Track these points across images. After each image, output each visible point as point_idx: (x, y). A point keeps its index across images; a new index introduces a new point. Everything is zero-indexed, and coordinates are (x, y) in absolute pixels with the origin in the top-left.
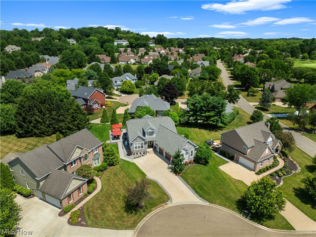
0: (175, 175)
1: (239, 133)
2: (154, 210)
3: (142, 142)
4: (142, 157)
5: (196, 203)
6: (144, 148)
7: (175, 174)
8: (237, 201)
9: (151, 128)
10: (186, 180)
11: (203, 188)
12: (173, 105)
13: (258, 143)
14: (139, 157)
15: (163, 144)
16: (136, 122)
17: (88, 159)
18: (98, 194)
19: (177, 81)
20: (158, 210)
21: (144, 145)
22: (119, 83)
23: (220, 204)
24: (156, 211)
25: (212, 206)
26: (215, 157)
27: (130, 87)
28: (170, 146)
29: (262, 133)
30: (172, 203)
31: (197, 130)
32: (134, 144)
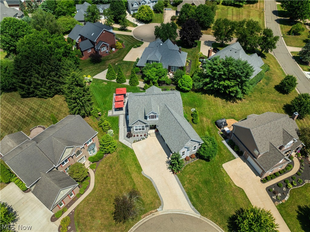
1: (253, 135)
2: (143, 218)
3: (143, 125)
4: (142, 141)
5: (187, 213)
6: (145, 130)
7: (173, 172)
8: (230, 218)
10: (182, 181)
11: (198, 195)
12: (194, 47)
13: (274, 150)
14: (139, 141)
17: (81, 153)
18: (89, 195)
19: (203, 10)
20: (147, 218)
21: (145, 128)
22: (136, 6)
23: (212, 219)
24: (145, 219)
25: (203, 220)
27: (147, 15)
28: (171, 139)
29: (283, 133)
30: (162, 210)
32: (134, 127)
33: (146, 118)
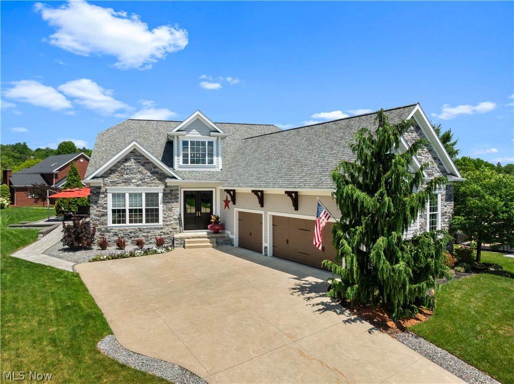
3: (152, 190)
6: (161, 222)
9: (198, 123)
14: (122, 256)
21: (161, 207)
32: (110, 196)
33: (168, 158)
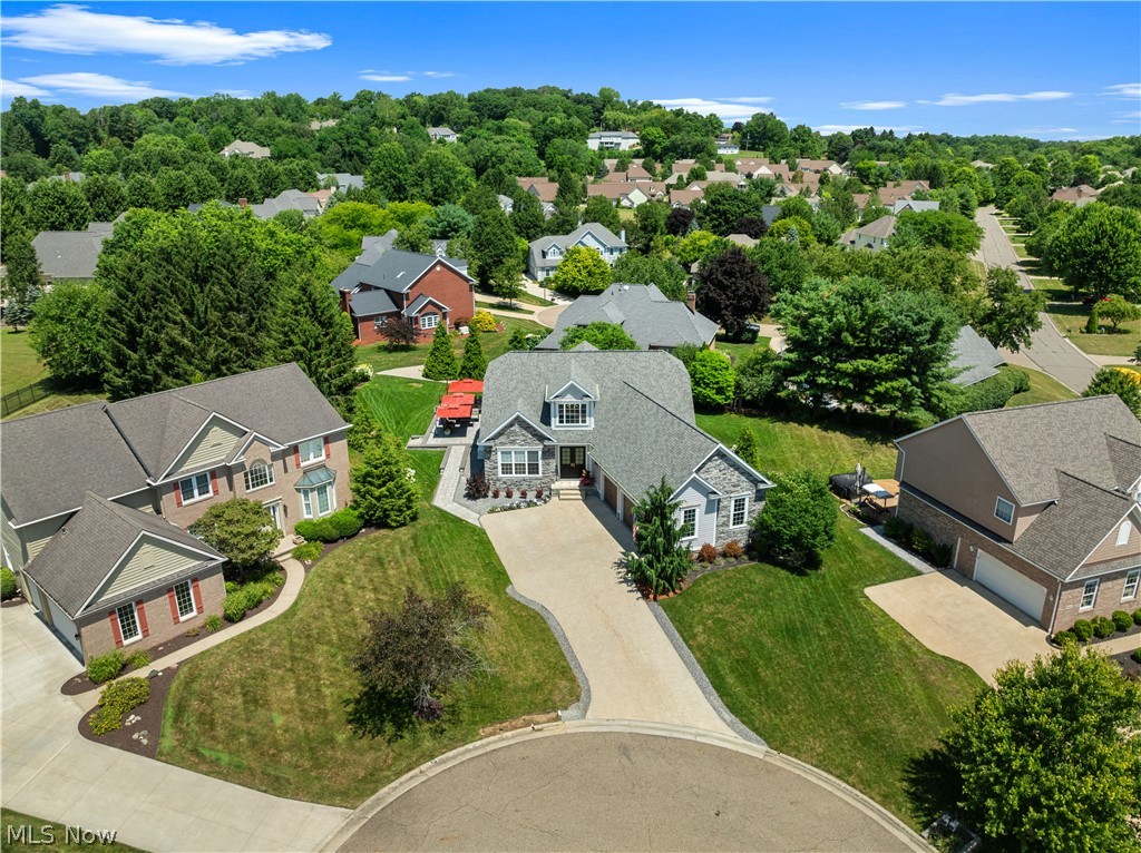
0: (639, 595)
1: (979, 436)
2: (486, 736)
3: (534, 448)
4: (525, 511)
5: (702, 735)
6: (540, 474)
7: (642, 592)
8: (913, 761)
9: (573, 390)
10: (682, 626)
11: (756, 674)
13: (1080, 491)
14: (511, 508)
15: (614, 461)
16: (523, 364)
17: (269, 484)
18: (262, 628)
20: (507, 738)
21: (540, 462)
22: (556, 258)
23: (823, 763)
24: (495, 742)
25: (779, 764)
26: (861, 546)
27: (590, 274)
28: (641, 468)
29: (1110, 446)
30: (584, 716)
31: (812, 433)
32: (499, 453)
33: (546, 419)
